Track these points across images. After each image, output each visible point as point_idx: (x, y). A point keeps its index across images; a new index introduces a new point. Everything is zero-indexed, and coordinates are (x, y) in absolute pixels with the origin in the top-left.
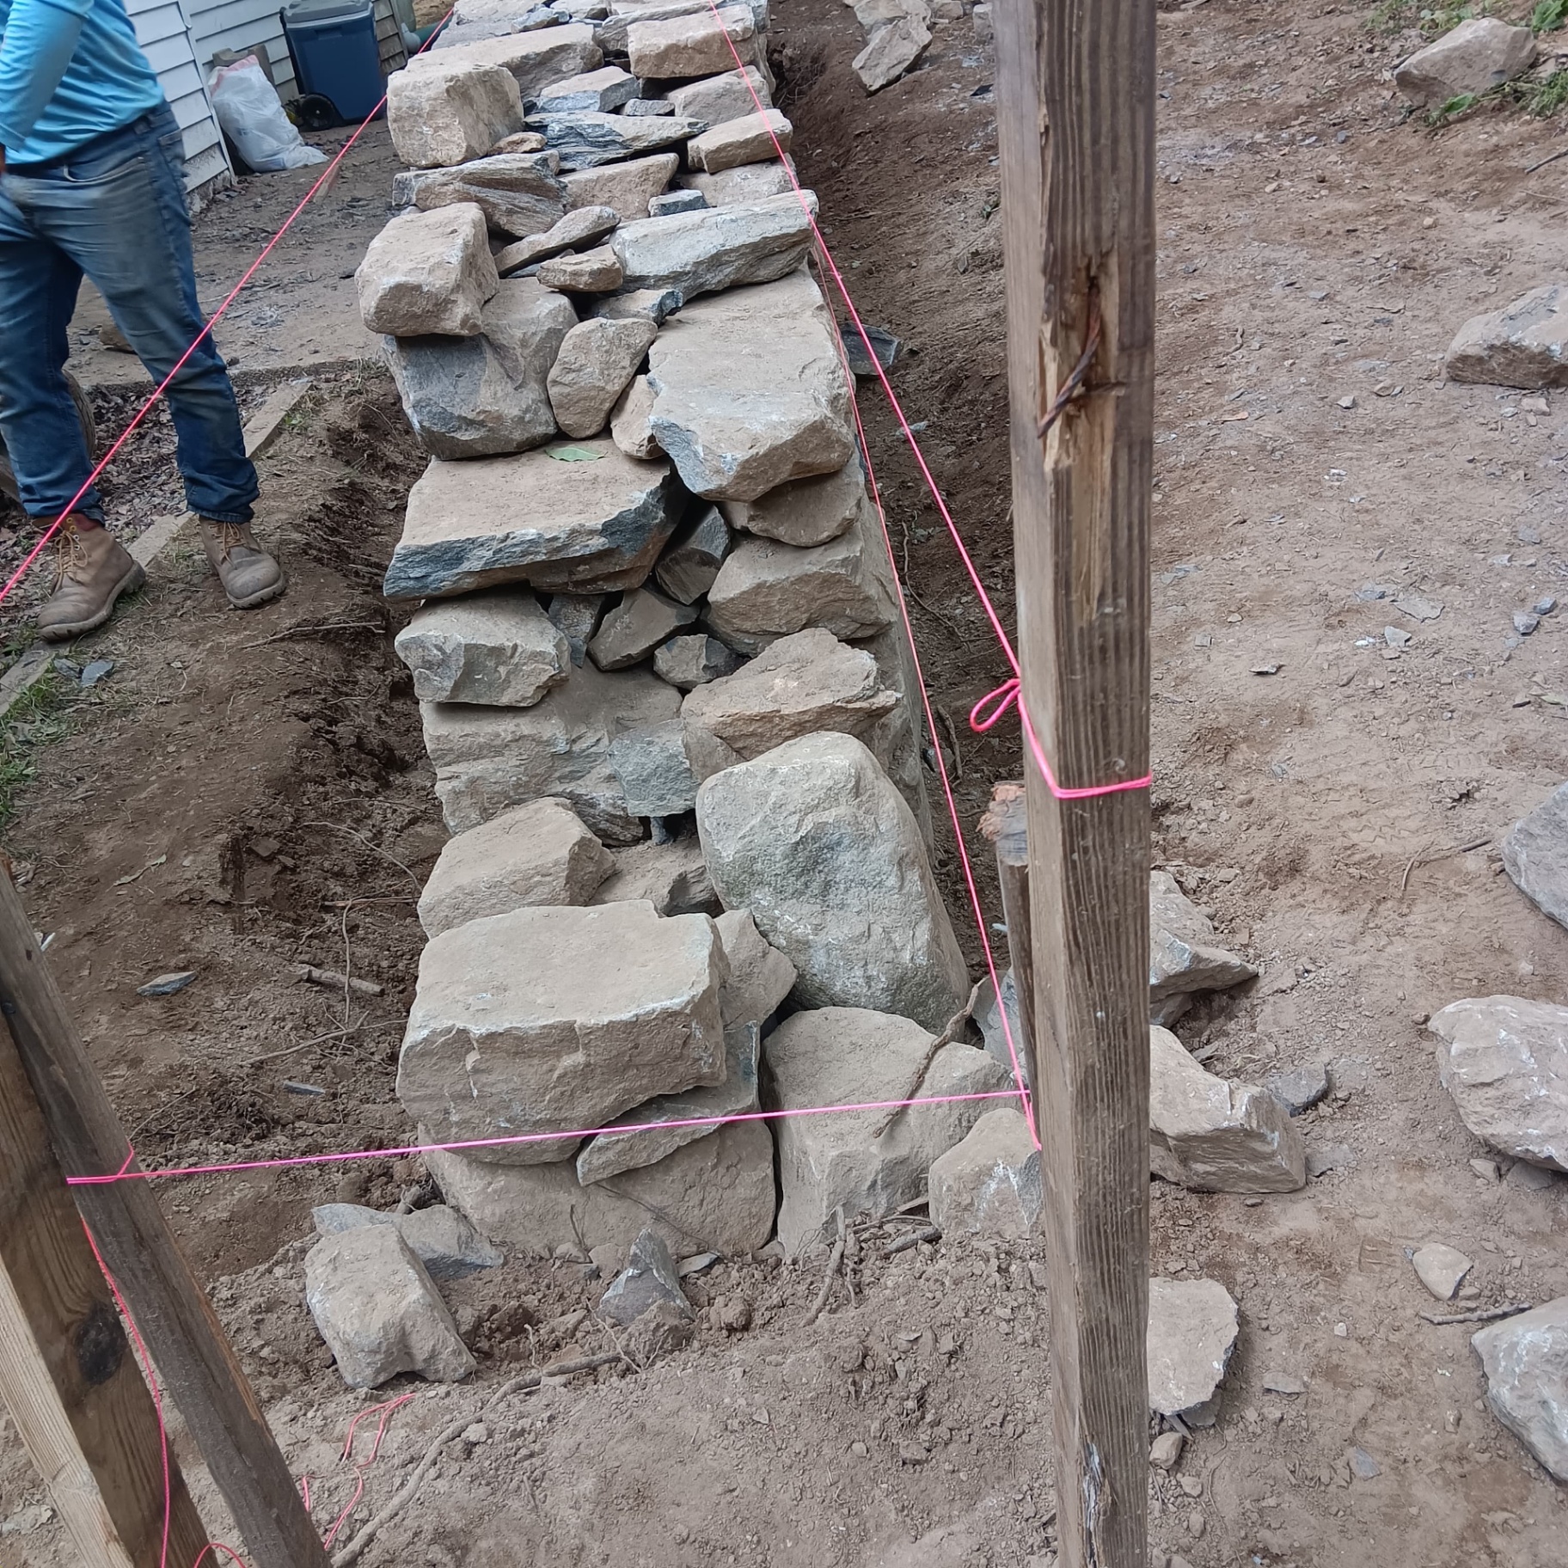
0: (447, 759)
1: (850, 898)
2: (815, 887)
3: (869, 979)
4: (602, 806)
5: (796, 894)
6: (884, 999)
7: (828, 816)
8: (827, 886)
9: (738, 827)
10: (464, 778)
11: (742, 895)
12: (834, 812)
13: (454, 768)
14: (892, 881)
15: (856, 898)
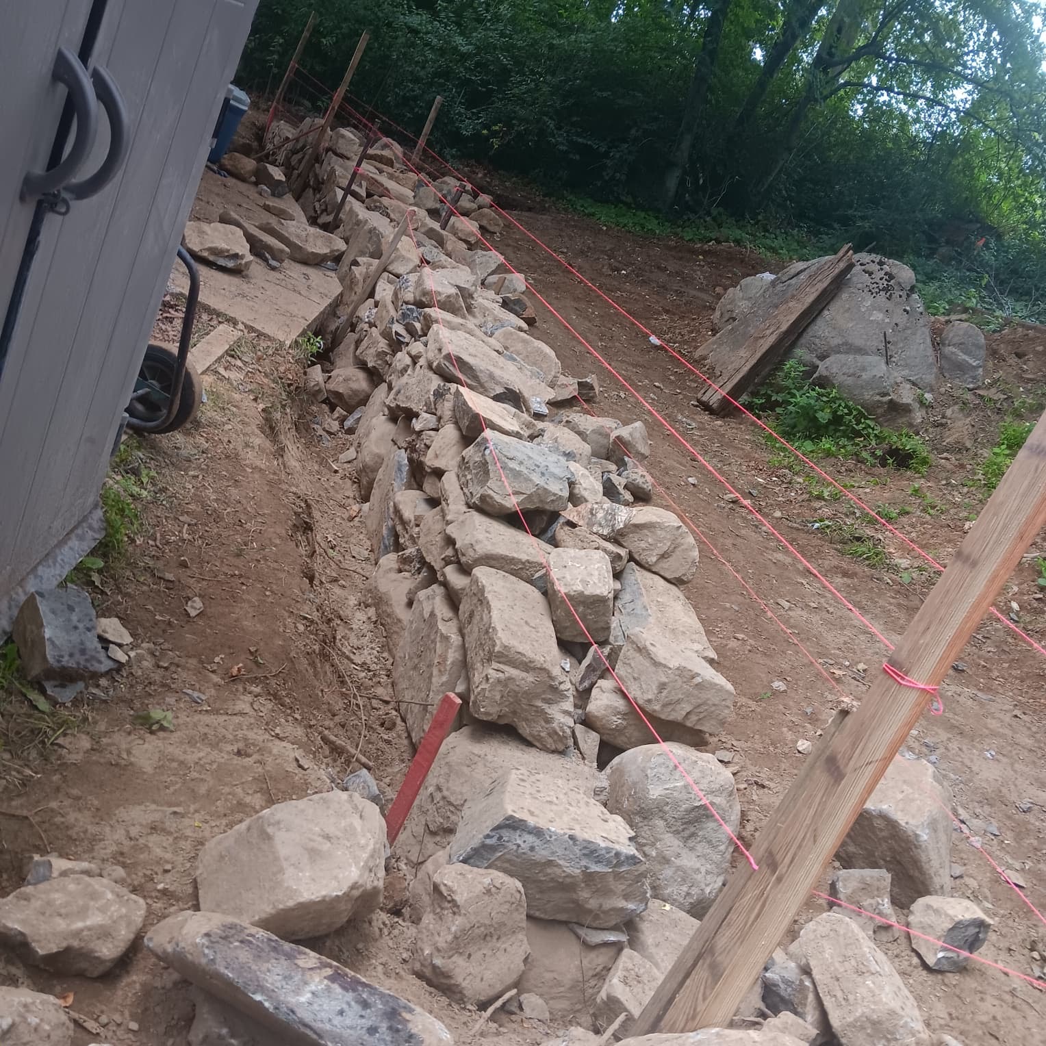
0: (501, 660)
1: (699, 847)
2: (687, 833)
3: (688, 894)
4: (554, 725)
5: (676, 832)
7: (717, 800)
8: (693, 835)
9: (665, 782)
10: (507, 675)
11: (645, 818)
12: (719, 799)
13: (502, 667)
14: (722, 848)
15: (702, 848)
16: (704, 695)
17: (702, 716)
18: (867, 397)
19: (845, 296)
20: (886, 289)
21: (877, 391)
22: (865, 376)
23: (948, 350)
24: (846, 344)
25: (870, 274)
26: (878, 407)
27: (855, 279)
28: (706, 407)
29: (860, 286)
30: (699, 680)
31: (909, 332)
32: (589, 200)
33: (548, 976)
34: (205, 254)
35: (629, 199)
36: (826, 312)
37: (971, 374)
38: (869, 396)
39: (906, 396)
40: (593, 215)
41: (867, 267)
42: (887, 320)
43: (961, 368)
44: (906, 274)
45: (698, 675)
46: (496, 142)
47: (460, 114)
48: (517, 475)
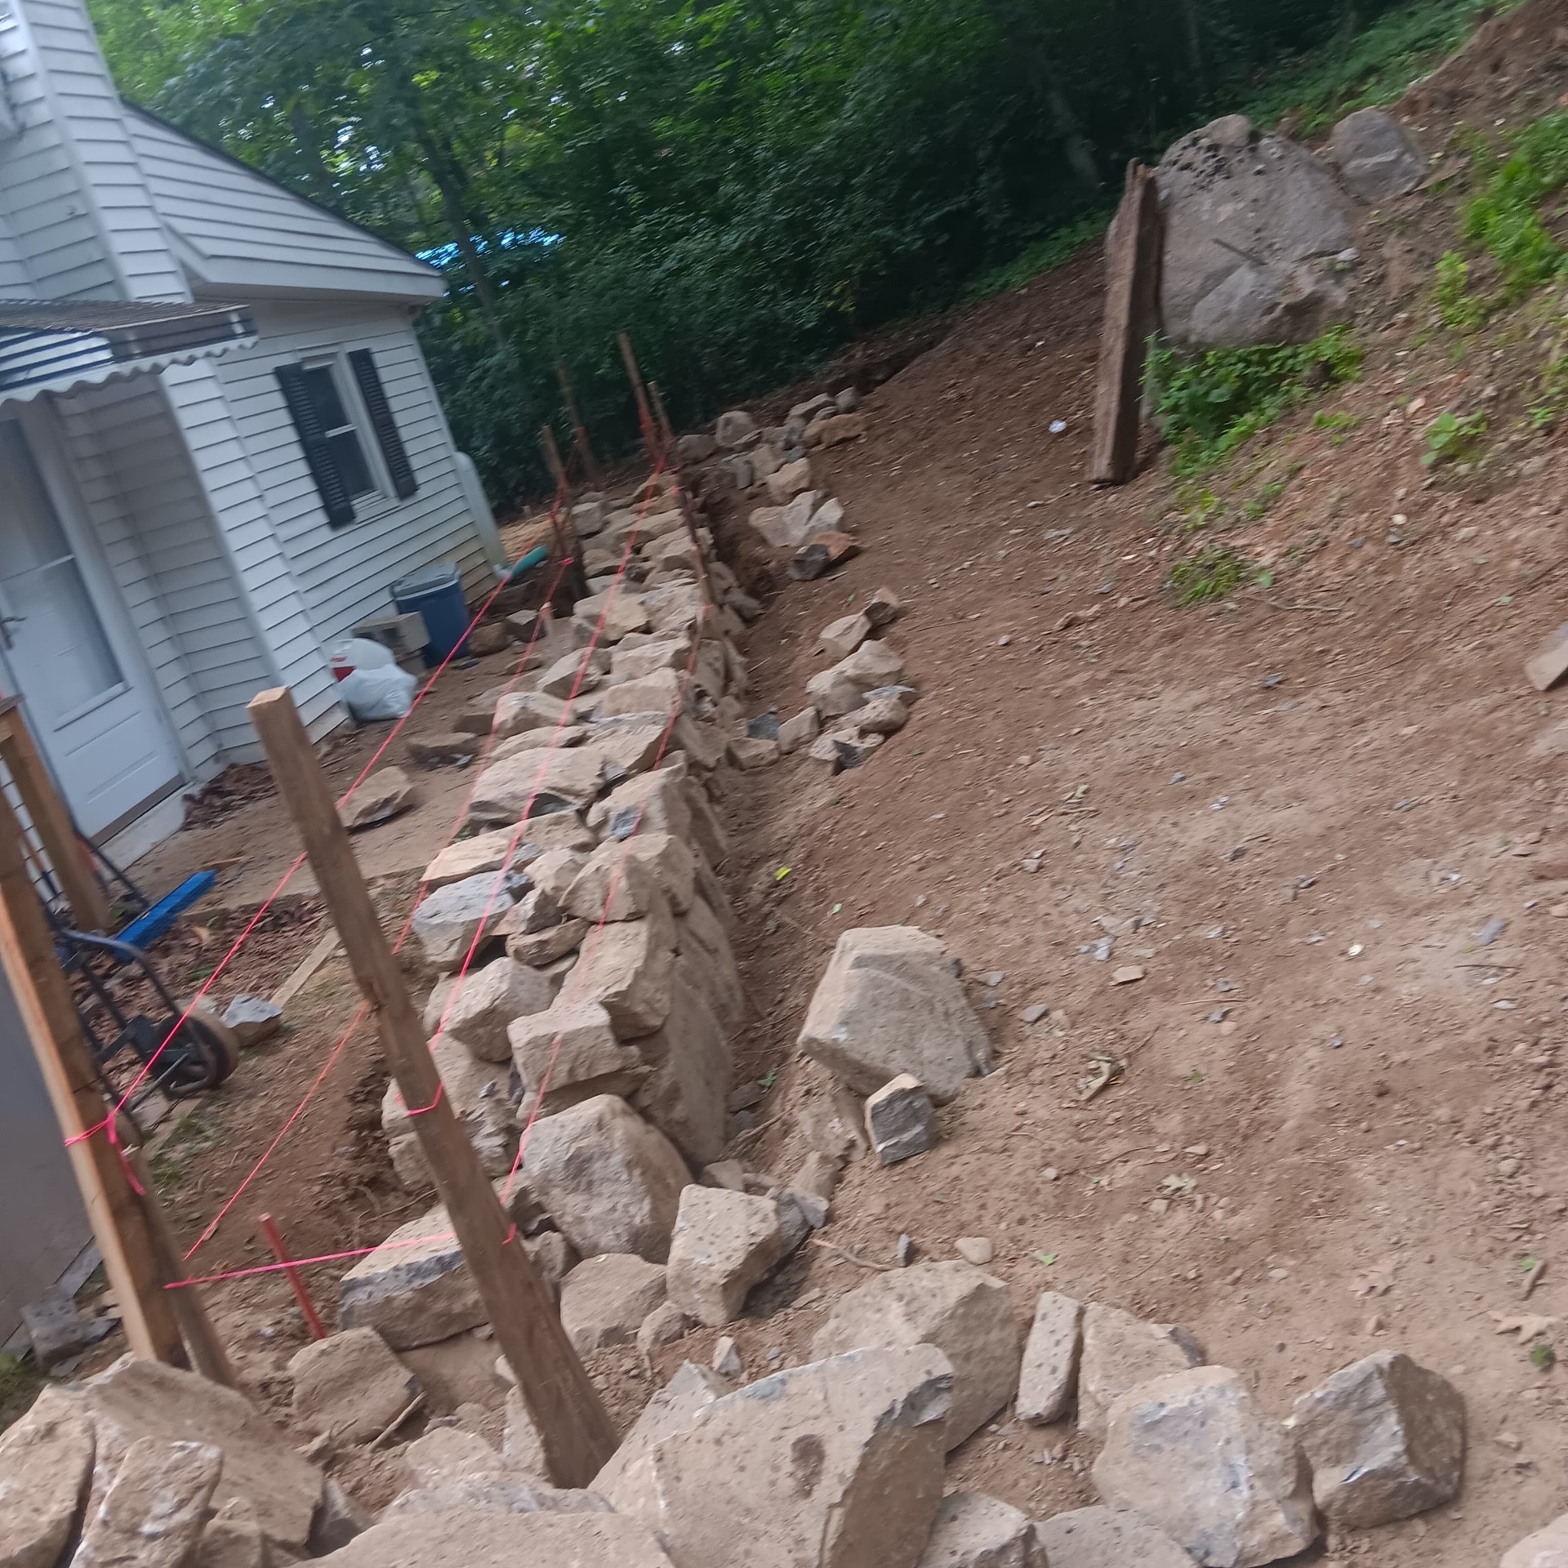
1: (603, 1189)
2: (583, 1186)
3: (617, 1235)
5: (575, 1190)
6: (628, 1247)
7: (585, 1142)
8: (590, 1184)
9: (539, 1155)
12: (587, 1141)
14: (624, 1177)
15: (606, 1189)
16: (573, 1048)
17: (587, 1064)
18: (1254, 328)
19: (1175, 220)
20: (1217, 170)
21: (1260, 312)
22: (1234, 306)
23: (1350, 168)
24: (1208, 278)
25: (1187, 167)
26: (1279, 327)
27: (1176, 189)
28: (1103, 484)
29: (1186, 191)
30: (558, 1038)
31: (1275, 196)
32: (994, 271)
33: (472, 1382)
34: (360, 822)
35: (1038, 227)
36: (1167, 258)
37: (1398, 171)
38: (1256, 324)
39: (1306, 285)
40: (1005, 286)
41: (1183, 161)
42: (1241, 205)
43: (1380, 176)
44: (1232, 126)
45: (555, 1034)
46: (847, 307)
47: (790, 311)
48: (443, 927)
